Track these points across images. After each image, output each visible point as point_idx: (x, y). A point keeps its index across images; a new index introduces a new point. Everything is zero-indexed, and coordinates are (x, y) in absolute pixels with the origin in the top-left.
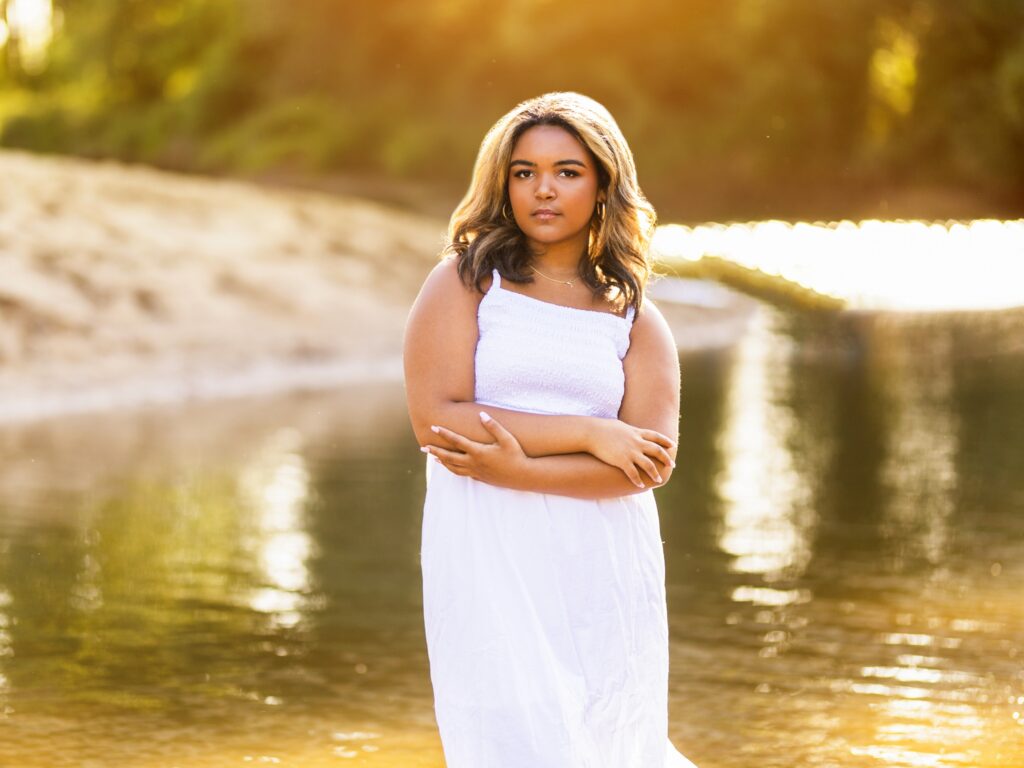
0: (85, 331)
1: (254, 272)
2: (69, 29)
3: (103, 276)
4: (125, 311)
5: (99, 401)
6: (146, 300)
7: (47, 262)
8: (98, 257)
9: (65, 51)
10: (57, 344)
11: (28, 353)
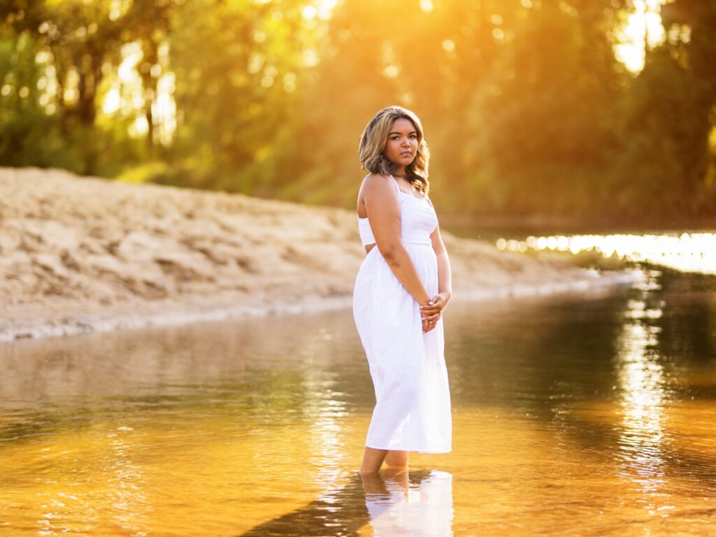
0: (211, 280)
1: (304, 249)
2: (186, 120)
3: (220, 250)
4: (233, 268)
5: (219, 316)
6: (243, 264)
7: (189, 243)
8: (216, 241)
9: (186, 133)
10: (195, 286)
11: (180, 291)
